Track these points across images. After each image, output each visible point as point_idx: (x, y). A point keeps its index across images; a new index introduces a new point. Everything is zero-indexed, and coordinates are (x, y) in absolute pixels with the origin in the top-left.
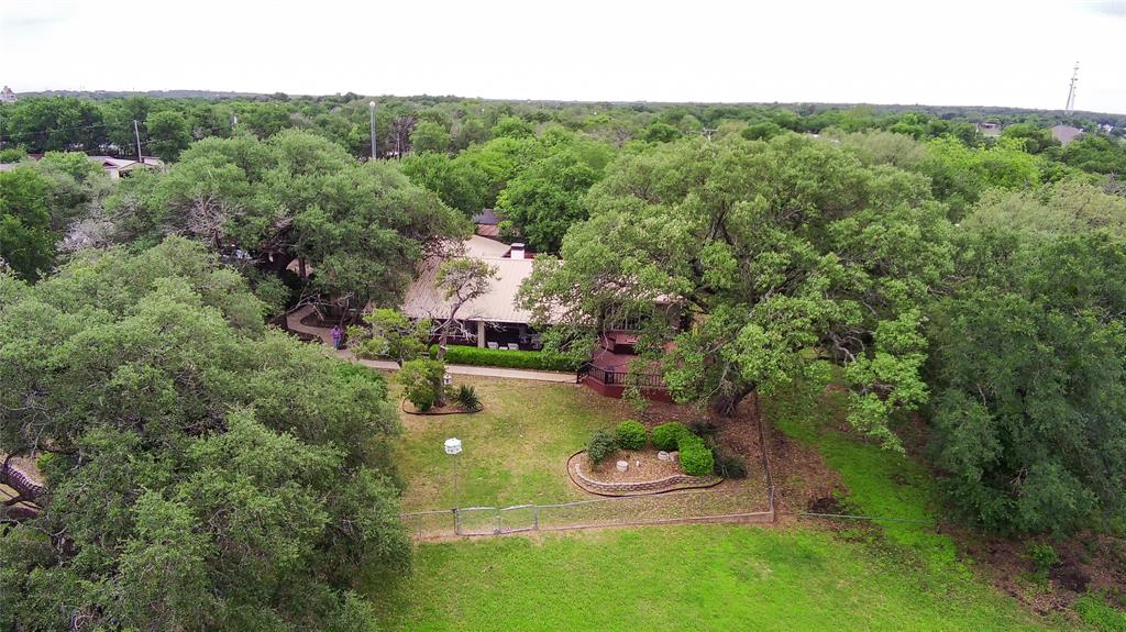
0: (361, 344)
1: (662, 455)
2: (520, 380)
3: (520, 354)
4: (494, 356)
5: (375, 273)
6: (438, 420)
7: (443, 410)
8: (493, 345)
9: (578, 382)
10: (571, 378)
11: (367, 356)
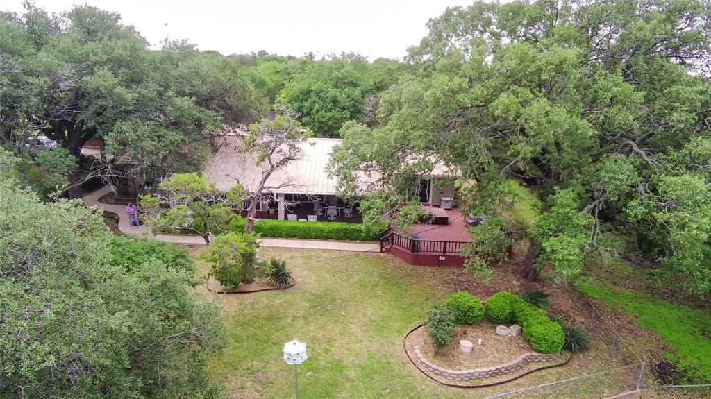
0: (159, 215)
1: (501, 330)
2: (325, 251)
3: (321, 225)
4: (296, 228)
5: (172, 143)
6: (248, 299)
7: (253, 287)
8: (293, 217)
9: (381, 252)
10: (374, 247)
11: (166, 231)
